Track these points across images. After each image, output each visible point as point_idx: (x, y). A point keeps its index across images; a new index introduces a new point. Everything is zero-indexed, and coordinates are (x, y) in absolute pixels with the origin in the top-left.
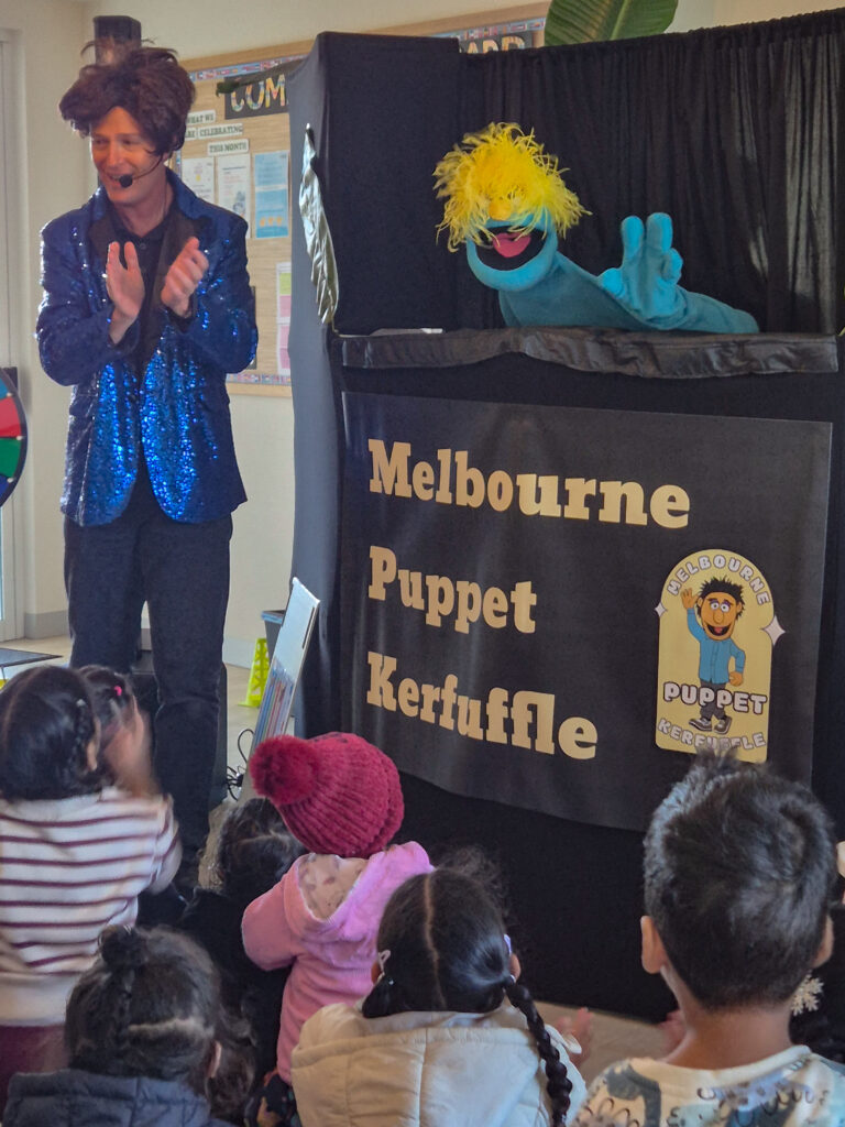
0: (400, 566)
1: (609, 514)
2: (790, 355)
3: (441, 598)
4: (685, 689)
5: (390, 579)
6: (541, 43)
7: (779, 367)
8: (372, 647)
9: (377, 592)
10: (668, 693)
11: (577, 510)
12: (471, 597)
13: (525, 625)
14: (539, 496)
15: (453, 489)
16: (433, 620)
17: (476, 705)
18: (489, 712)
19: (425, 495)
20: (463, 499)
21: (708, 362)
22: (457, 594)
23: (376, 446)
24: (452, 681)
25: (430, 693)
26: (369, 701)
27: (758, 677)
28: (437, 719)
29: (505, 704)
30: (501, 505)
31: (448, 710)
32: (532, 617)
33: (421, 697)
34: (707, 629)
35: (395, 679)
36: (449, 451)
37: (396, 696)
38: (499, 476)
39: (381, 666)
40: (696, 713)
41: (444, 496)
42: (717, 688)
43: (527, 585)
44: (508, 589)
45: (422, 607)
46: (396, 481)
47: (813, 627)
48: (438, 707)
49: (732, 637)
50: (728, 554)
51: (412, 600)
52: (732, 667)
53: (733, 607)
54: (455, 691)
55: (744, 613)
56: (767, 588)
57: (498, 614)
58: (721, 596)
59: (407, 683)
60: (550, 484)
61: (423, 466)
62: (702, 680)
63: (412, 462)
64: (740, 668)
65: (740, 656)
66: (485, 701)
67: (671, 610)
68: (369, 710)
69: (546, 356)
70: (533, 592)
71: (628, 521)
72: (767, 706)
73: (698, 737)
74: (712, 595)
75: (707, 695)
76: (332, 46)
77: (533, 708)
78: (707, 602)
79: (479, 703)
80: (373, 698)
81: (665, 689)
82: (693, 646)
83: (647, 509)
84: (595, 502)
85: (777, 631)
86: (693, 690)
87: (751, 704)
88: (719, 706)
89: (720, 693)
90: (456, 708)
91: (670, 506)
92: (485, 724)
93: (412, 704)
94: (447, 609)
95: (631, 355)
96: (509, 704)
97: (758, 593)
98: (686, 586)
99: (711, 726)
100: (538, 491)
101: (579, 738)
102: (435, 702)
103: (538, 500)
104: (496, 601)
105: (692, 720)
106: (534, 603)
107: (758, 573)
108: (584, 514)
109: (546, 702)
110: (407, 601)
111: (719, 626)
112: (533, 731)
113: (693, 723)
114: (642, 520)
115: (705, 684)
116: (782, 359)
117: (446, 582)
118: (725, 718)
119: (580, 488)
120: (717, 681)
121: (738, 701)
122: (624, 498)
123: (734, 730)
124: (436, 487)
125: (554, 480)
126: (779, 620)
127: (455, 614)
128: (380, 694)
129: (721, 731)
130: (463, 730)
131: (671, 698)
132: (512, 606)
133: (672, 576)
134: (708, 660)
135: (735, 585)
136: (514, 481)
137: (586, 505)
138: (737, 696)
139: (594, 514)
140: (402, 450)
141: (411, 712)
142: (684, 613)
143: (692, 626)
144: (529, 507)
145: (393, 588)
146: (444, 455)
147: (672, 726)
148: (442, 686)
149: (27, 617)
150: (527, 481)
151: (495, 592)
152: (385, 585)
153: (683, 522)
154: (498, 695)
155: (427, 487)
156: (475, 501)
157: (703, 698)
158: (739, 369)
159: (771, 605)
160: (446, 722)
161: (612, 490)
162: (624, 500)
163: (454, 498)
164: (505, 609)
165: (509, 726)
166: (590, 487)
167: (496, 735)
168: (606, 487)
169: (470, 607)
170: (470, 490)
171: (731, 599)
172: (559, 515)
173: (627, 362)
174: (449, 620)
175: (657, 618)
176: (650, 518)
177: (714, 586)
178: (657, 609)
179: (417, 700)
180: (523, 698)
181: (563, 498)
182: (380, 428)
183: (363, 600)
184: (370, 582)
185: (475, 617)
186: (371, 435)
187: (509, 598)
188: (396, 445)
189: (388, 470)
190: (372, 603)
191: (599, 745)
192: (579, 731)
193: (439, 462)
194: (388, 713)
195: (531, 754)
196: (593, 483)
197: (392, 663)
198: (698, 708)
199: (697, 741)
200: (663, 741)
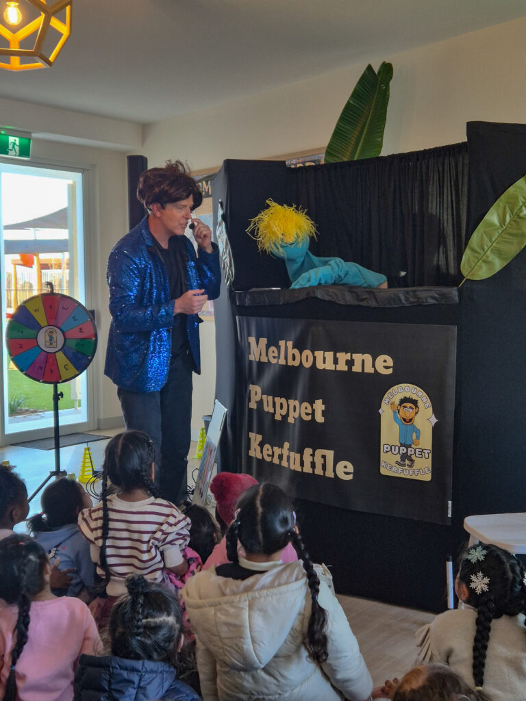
0: (263, 393)
2: (437, 296)
3: (281, 408)
4: (393, 447)
5: (259, 400)
6: (323, 162)
7: (432, 301)
8: (251, 430)
9: (253, 405)
10: (385, 449)
11: (342, 367)
13: (320, 419)
14: (325, 361)
15: (286, 358)
16: (278, 417)
17: (298, 456)
18: (304, 459)
19: (274, 361)
20: (290, 363)
21: (400, 300)
22: (288, 405)
23: (252, 340)
24: (287, 445)
25: (277, 450)
26: (250, 455)
27: (426, 441)
28: (280, 462)
29: (311, 455)
30: (307, 365)
31: (285, 458)
32: (323, 415)
33: (273, 452)
34: (402, 420)
35: (261, 445)
36: (284, 342)
37: (262, 452)
38: (307, 352)
39: (255, 438)
40: (398, 458)
41: (282, 361)
42: (408, 447)
43: (321, 401)
44: (311, 403)
45: (273, 412)
46: (260, 355)
47: (451, 419)
48: (281, 457)
49: (414, 423)
50: (411, 386)
51: (268, 408)
52: (414, 437)
53: (414, 410)
54: (288, 449)
55: (419, 412)
56: (429, 401)
57: (307, 414)
58: (409, 405)
59: (267, 446)
60: (329, 355)
61: (273, 348)
62: (401, 443)
63: (268, 347)
64: (418, 437)
65: (418, 431)
66: (302, 454)
67: (386, 412)
68: (250, 458)
69: (327, 298)
70: (323, 404)
71: (365, 371)
72: (431, 455)
73: (400, 469)
74: (403, 405)
75: (403, 450)
76: (230, 165)
77: (324, 457)
78: (402, 408)
79: (299, 455)
80: (252, 453)
81: (384, 448)
82: (396, 427)
83: (374, 366)
84: (350, 363)
85: (434, 420)
87: (423, 454)
88: (409, 455)
89: (409, 449)
90: (289, 457)
91: (384, 364)
92: (302, 464)
93: (269, 455)
94: (284, 412)
95: (365, 297)
96: (313, 455)
97: (425, 403)
98: (392, 400)
99: (405, 464)
100: (324, 358)
101: (345, 470)
102: (279, 455)
103: (324, 363)
104: (306, 408)
106: (324, 409)
107: (425, 394)
108: (345, 368)
109: (330, 454)
110: (266, 409)
111: (408, 418)
112: (324, 467)
113: (397, 462)
114: (371, 371)
115: (402, 445)
116: (433, 298)
117: (283, 400)
118: (412, 461)
119: (343, 357)
120: (408, 443)
121: (417, 453)
123: (416, 466)
124: (279, 357)
125: (331, 353)
126: (435, 416)
127: (287, 415)
128: (255, 452)
129: (410, 466)
130: (292, 467)
131: (387, 452)
132: (313, 411)
133: (386, 396)
134: (403, 434)
135: (415, 400)
136: (313, 354)
137: (346, 365)
138: (417, 450)
139: (350, 368)
140: (264, 341)
141: (268, 459)
142: (391, 413)
143: (395, 419)
144: (320, 366)
145: (260, 403)
146: (282, 343)
147: (387, 464)
148: (282, 448)
149: (99, 420)
150: (319, 354)
151: (306, 404)
152: (256, 402)
153: (390, 371)
154: (308, 451)
155: (274, 357)
156: (296, 363)
157: (401, 451)
158: (413, 303)
159: (431, 409)
160: (284, 463)
161: (358, 358)
162: (363, 362)
163: (287, 362)
164: (311, 412)
165: (313, 465)
166: (348, 356)
167: (307, 469)
168: (355, 356)
169: (295, 411)
170: (294, 358)
171: (413, 406)
172: (334, 369)
173: (363, 300)
174: (285, 417)
175: (380, 415)
176: (375, 370)
177: (405, 400)
178: (379, 411)
179: (271, 454)
180: (319, 452)
181: (336, 361)
182: (253, 332)
183: (247, 409)
184: (249, 401)
185: (297, 415)
186: (249, 335)
187: (312, 407)
188: (261, 339)
189: (257, 350)
190: (251, 410)
191: (354, 474)
192: (345, 467)
193: (280, 346)
194: (258, 460)
195: (323, 478)
196: (349, 354)
197: (259, 437)
198: (399, 456)
199: (399, 471)
200: (384, 471)
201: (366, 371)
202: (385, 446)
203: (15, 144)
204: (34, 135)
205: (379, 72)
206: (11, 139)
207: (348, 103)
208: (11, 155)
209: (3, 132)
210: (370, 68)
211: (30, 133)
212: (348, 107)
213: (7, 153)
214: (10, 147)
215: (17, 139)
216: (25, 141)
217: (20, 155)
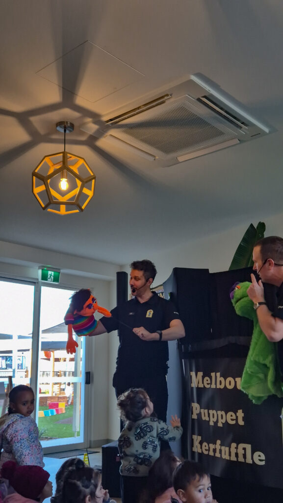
0: (201, 408)
3: (213, 417)
5: (198, 412)
8: (193, 433)
9: (195, 417)
12: (222, 415)
13: (241, 423)
15: (216, 384)
16: (212, 424)
17: (227, 449)
19: (208, 386)
20: (219, 386)
22: (217, 415)
23: (193, 374)
24: (219, 442)
25: (212, 446)
26: (193, 450)
28: (215, 454)
29: (235, 448)
30: (231, 387)
31: (218, 451)
32: (243, 420)
33: (209, 448)
35: (201, 443)
36: (214, 373)
37: (201, 448)
38: (229, 379)
39: (197, 439)
41: (213, 386)
43: (241, 410)
45: (208, 420)
46: (199, 383)
48: (215, 450)
51: (205, 418)
54: (220, 445)
57: (232, 420)
59: (205, 444)
61: (207, 378)
63: (203, 377)
66: (230, 447)
68: (193, 453)
70: (243, 412)
77: (244, 449)
79: (228, 448)
80: (195, 449)
90: (221, 450)
92: (230, 455)
93: (206, 450)
94: (215, 420)
96: (237, 448)
101: (259, 458)
102: (213, 449)
104: (231, 416)
106: (243, 416)
109: (248, 447)
110: (203, 418)
112: (245, 456)
117: (214, 412)
124: (211, 384)
127: (217, 421)
128: (197, 448)
130: (224, 457)
132: (237, 417)
136: (235, 380)
140: (200, 374)
141: (206, 453)
144: (239, 387)
145: (199, 415)
146: (213, 374)
148: (216, 444)
150: (238, 380)
151: (230, 413)
152: (197, 414)
154: (234, 445)
155: (208, 384)
156: (222, 387)
160: (218, 455)
163: (216, 386)
164: (235, 418)
165: (237, 455)
167: (233, 458)
169: (222, 418)
170: (221, 383)
174: (216, 423)
175: (281, 419)
178: (280, 417)
179: (208, 449)
180: (241, 446)
182: (194, 369)
183: (190, 419)
184: (192, 414)
185: (224, 421)
186: (191, 371)
187: (236, 414)
188: (198, 373)
189: (196, 380)
190: (193, 420)
191: (266, 460)
192: (259, 456)
193: (211, 377)
194: (199, 453)
195: (245, 464)
197: (200, 438)
203: (51, 275)
204: (62, 271)
205: (257, 228)
206: (50, 272)
207: (240, 245)
208: (49, 281)
209: (45, 269)
210: (252, 225)
211: (59, 269)
212: (240, 247)
213: (47, 280)
214: (49, 277)
215: (53, 273)
216: (57, 274)
217: (53, 281)
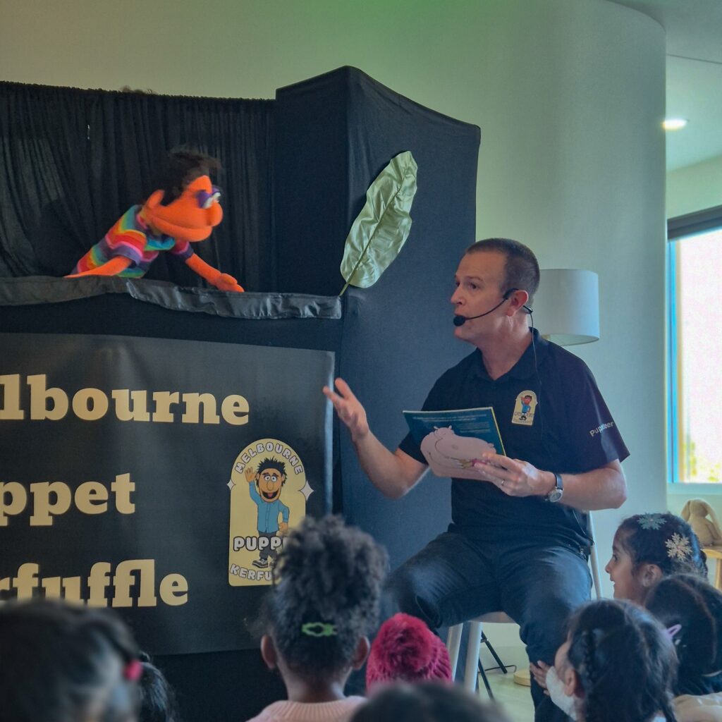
1: (190, 417)
4: (249, 540)
10: (237, 545)
11: (163, 415)
13: (125, 507)
14: (132, 406)
18: (90, 584)
29: (107, 574)
30: (92, 416)
32: (132, 501)
34: (263, 496)
40: (256, 556)
42: (270, 536)
43: (127, 476)
49: (280, 498)
52: (280, 519)
53: (280, 478)
55: (287, 481)
56: (300, 463)
57: (97, 503)
58: (271, 471)
60: (140, 396)
62: (259, 532)
64: (286, 519)
65: (286, 511)
67: (239, 484)
70: (131, 480)
74: (265, 471)
75: (264, 542)
77: (137, 573)
78: (262, 476)
81: (234, 542)
83: (219, 412)
84: (178, 409)
85: (309, 491)
86: (254, 540)
88: (272, 548)
91: (235, 409)
96: (111, 574)
97: (295, 467)
98: (248, 466)
99: (267, 564)
100: (132, 403)
101: (175, 589)
103: (131, 409)
105: (255, 562)
106: (133, 490)
107: (294, 453)
108: (170, 418)
109: (147, 567)
111: (270, 492)
112: (135, 591)
113: (255, 563)
114: (216, 420)
115: (262, 534)
118: (277, 557)
119: (165, 399)
120: (270, 531)
122: (201, 405)
125: (143, 393)
126: (310, 484)
131: (239, 548)
132: (112, 495)
133: (238, 459)
134: (263, 517)
135: (280, 463)
137: (171, 412)
139: (178, 417)
142: (247, 486)
143: (252, 494)
144: (125, 415)
147: (240, 569)
150: (123, 396)
153: (245, 420)
154: (100, 568)
161: (192, 400)
162: (201, 407)
164: (107, 498)
165: (110, 592)
166: (175, 397)
168: (187, 397)
171: (278, 473)
172: (148, 420)
176: (222, 419)
177: (266, 464)
178: (228, 484)
180: (125, 567)
181: (152, 407)
192: (175, 584)
195: (133, 609)
196: (177, 394)
198: (258, 552)
199: (259, 576)
200: (235, 581)
201: (206, 421)
202: (237, 540)
